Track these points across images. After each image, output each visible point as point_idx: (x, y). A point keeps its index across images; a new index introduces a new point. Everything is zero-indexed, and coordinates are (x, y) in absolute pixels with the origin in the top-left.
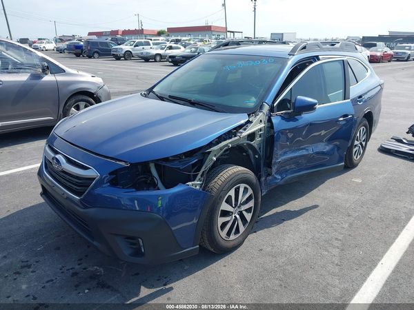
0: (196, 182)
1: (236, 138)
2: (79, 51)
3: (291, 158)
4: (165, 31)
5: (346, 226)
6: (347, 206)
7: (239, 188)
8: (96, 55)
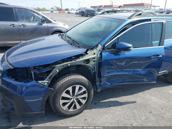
0: (45, 81)
1: (75, 61)
2: (83, 14)
3: (116, 75)
4: (122, 6)
5: (143, 118)
6: (154, 106)
7: (75, 87)
8: (89, 16)
